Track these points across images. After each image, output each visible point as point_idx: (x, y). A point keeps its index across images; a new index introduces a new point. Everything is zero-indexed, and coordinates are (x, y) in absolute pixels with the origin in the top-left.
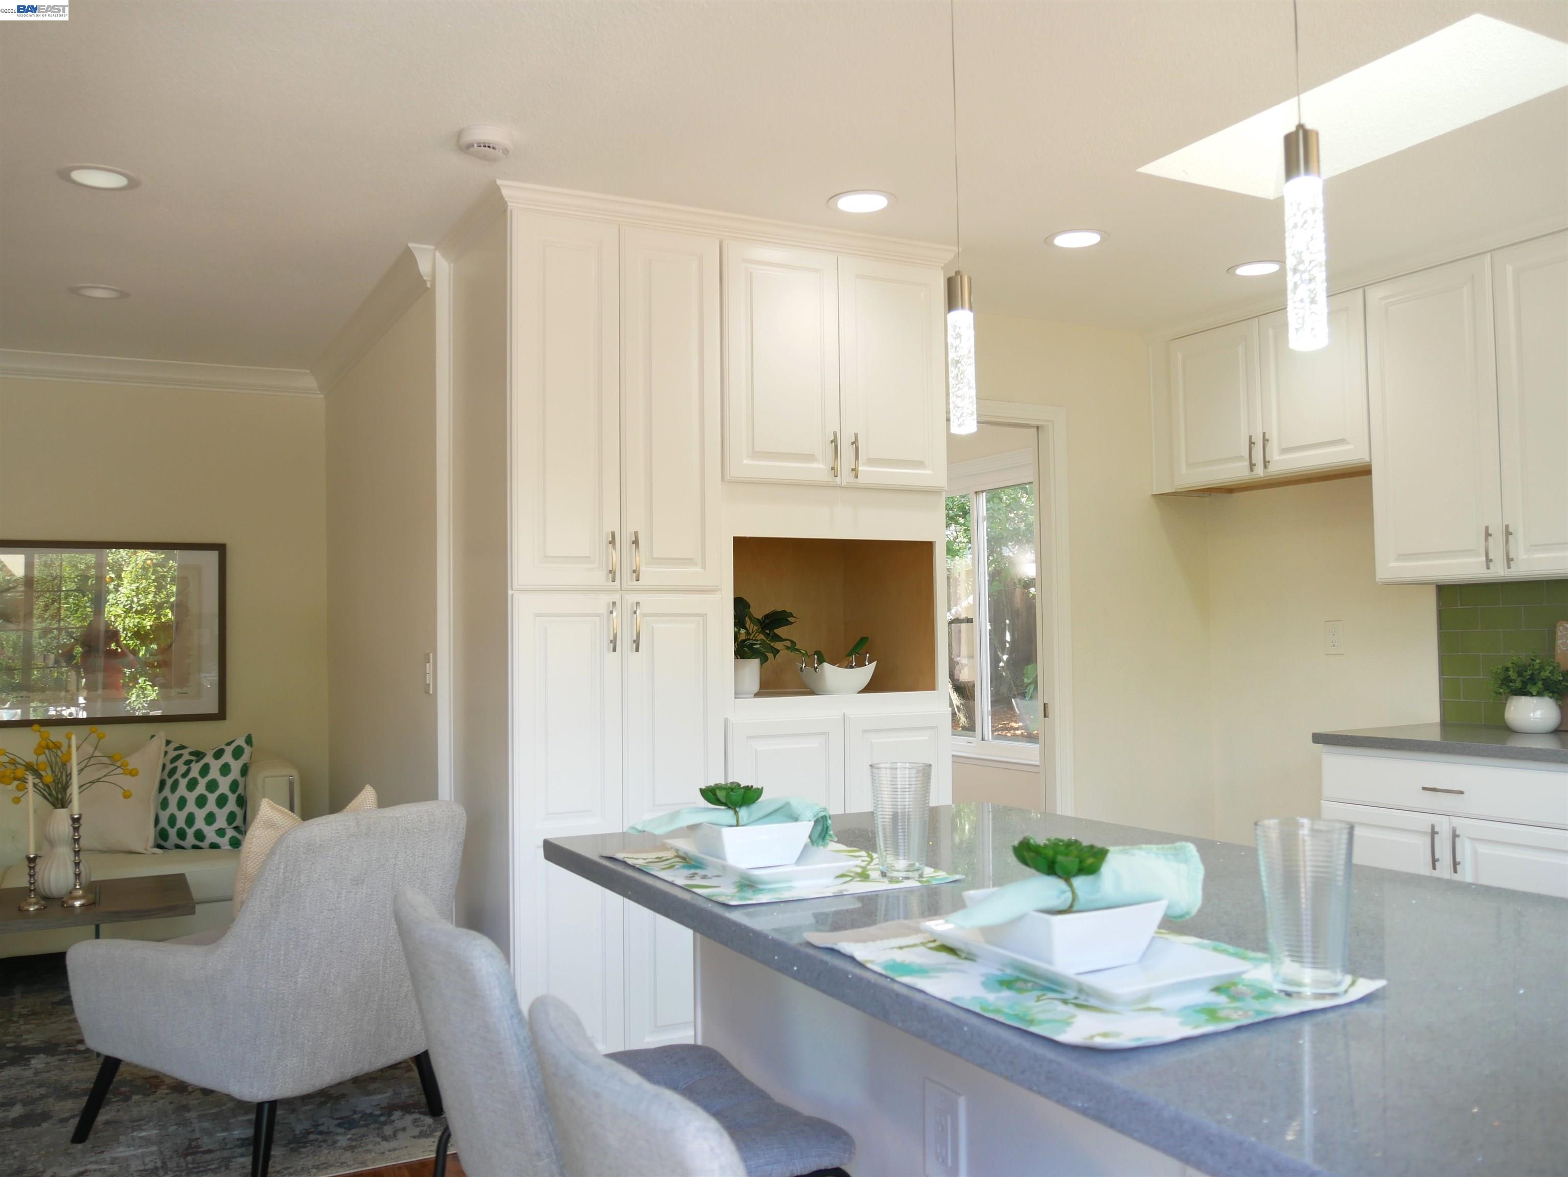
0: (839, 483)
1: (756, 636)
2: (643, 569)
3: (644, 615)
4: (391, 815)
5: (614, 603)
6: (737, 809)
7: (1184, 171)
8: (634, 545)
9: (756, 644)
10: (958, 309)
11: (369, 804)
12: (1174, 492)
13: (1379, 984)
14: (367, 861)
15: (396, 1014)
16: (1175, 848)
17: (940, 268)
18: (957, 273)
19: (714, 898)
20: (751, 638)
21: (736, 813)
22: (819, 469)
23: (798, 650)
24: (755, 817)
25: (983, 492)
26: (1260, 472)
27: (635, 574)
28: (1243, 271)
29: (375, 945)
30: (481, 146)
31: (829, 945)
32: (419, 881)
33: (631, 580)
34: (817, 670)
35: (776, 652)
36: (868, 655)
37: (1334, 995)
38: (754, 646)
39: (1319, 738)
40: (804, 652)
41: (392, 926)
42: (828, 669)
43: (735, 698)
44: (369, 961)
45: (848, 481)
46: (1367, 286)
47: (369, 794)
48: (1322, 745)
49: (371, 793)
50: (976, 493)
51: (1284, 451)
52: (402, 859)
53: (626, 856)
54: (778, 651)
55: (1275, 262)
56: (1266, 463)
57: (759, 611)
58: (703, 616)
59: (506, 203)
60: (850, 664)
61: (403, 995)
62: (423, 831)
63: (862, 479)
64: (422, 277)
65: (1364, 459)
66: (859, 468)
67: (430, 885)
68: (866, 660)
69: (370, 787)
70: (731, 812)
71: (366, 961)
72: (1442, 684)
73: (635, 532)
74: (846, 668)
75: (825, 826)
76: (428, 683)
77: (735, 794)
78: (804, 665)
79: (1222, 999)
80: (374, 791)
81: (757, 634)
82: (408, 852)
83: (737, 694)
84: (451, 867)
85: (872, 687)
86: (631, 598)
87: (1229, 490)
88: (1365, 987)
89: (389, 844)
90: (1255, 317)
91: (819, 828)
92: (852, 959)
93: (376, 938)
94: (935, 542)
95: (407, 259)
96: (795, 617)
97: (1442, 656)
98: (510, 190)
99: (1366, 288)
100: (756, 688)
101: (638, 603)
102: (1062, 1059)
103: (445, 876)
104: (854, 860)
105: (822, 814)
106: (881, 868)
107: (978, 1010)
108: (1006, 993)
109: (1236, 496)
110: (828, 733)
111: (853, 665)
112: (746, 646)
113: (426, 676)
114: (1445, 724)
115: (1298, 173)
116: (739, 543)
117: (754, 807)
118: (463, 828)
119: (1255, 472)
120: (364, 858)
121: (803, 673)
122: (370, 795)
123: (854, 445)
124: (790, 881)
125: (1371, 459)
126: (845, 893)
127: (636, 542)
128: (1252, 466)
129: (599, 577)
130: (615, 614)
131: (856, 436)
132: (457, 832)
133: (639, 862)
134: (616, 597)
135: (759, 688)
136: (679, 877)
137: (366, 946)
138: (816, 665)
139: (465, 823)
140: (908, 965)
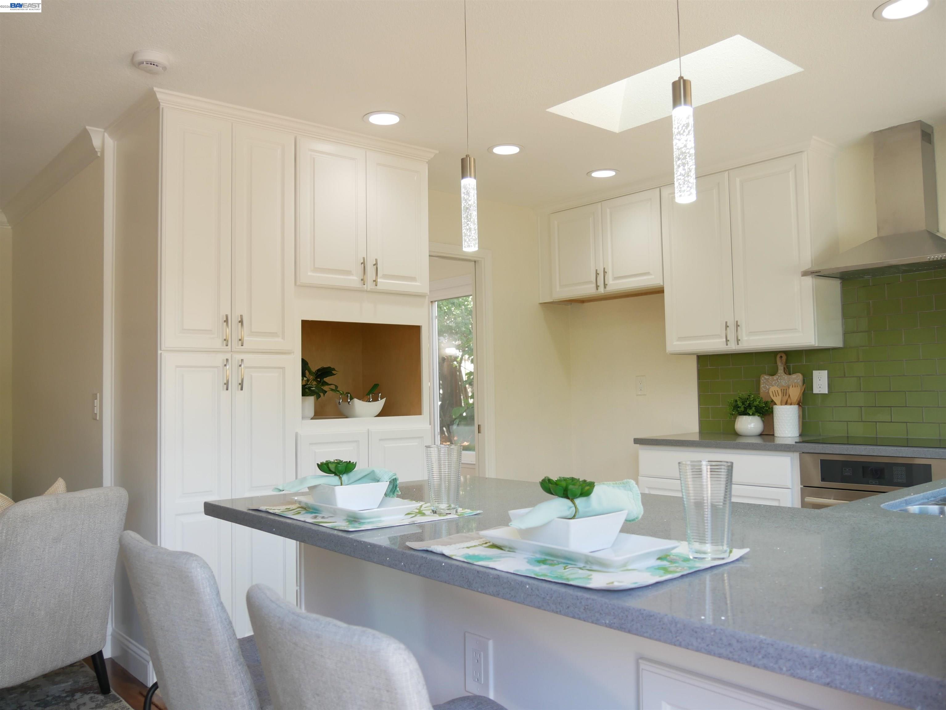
0: (366, 288)
1: (312, 382)
2: (246, 339)
3: (246, 367)
4: (80, 496)
5: (227, 360)
6: (341, 476)
7: (571, 113)
8: (240, 323)
9: (313, 387)
10: (468, 177)
11: (61, 490)
12: (552, 302)
13: (746, 550)
14: (63, 527)
15: (81, 627)
16: (623, 483)
17: (426, 162)
18: (467, 156)
19: (337, 528)
20: (309, 384)
21: (340, 478)
22: (354, 280)
23: (338, 391)
24: (353, 480)
25: (435, 301)
26: (601, 290)
27: (240, 341)
28: (596, 174)
29: (67, 582)
30: (148, 64)
31: (425, 548)
32: (98, 539)
33: (238, 345)
34: (350, 403)
35: (325, 392)
36: (380, 394)
37: (723, 559)
38: (311, 389)
39: (637, 441)
40: (341, 392)
41: (79, 569)
42: (357, 402)
43: (302, 420)
44: (63, 593)
45: (371, 288)
46: (661, 186)
47: (60, 484)
48: (638, 445)
49: (62, 483)
50: (432, 302)
51: (616, 278)
52: (87, 525)
53: (267, 508)
54: (326, 392)
55: (614, 170)
56: (605, 285)
57: (314, 367)
58: (283, 368)
59: (159, 103)
60: (369, 400)
61: (85, 615)
62: (101, 506)
63: (379, 287)
64: (95, 149)
65: (660, 283)
66: (378, 280)
67: (105, 541)
68: (379, 398)
69: (61, 479)
70: (337, 478)
71: (62, 593)
72: (700, 411)
73: (241, 315)
74: (366, 402)
75: (395, 485)
76: (95, 412)
77: (341, 466)
78: (341, 401)
79: (665, 563)
80: (64, 482)
81: (313, 381)
82: (91, 520)
83: (303, 418)
84: (118, 530)
85: (383, 413)
86: (239, 357)
87: (582, 301)
88: (737, 553)
89: (78, 515)
90: (599, 202)
91: (391, 486)
92: (443, 555)
93: (68, 578)
94: (422, 326)
95: (85, 136)
96: (337, 371)
97: (700, 395)
98: (162, 95)
99: (661, 188)
100: (312, 414)
101: (242, 360)
102: (595, 597)
103: (115, 536)
104: (414, 505)
105: (394, 477)
106: (432, 508)
107: (533, 576)
108: (544, 567)
109: (586, 305)
110: (359, 441)
111: (371, 401)
112: (306, 388)
113: (94, 408)
114: (701, 432)
115: (680, 104)
116: (305, 324)
117: (351, 474)
118: (126, 504)
119: (599, 290)
120: (62, 525)
121: (340, 405)
122: (62, 484)
123: (375, 266)
124: (380, 517)
125: (664, 284)
126: (416, 522)
127: (241, 322)
128: (597, 287)
129: (218, 344)
130: (228, 367)
131: (376, 260)
132: (122, 507)
133: (277, 512)
134: (228, 356)
135: (313, 415)
136: (308, 518)
137: (62, 583)
138: (349, 400)
139: (128, 501)
140: (478, 556)
